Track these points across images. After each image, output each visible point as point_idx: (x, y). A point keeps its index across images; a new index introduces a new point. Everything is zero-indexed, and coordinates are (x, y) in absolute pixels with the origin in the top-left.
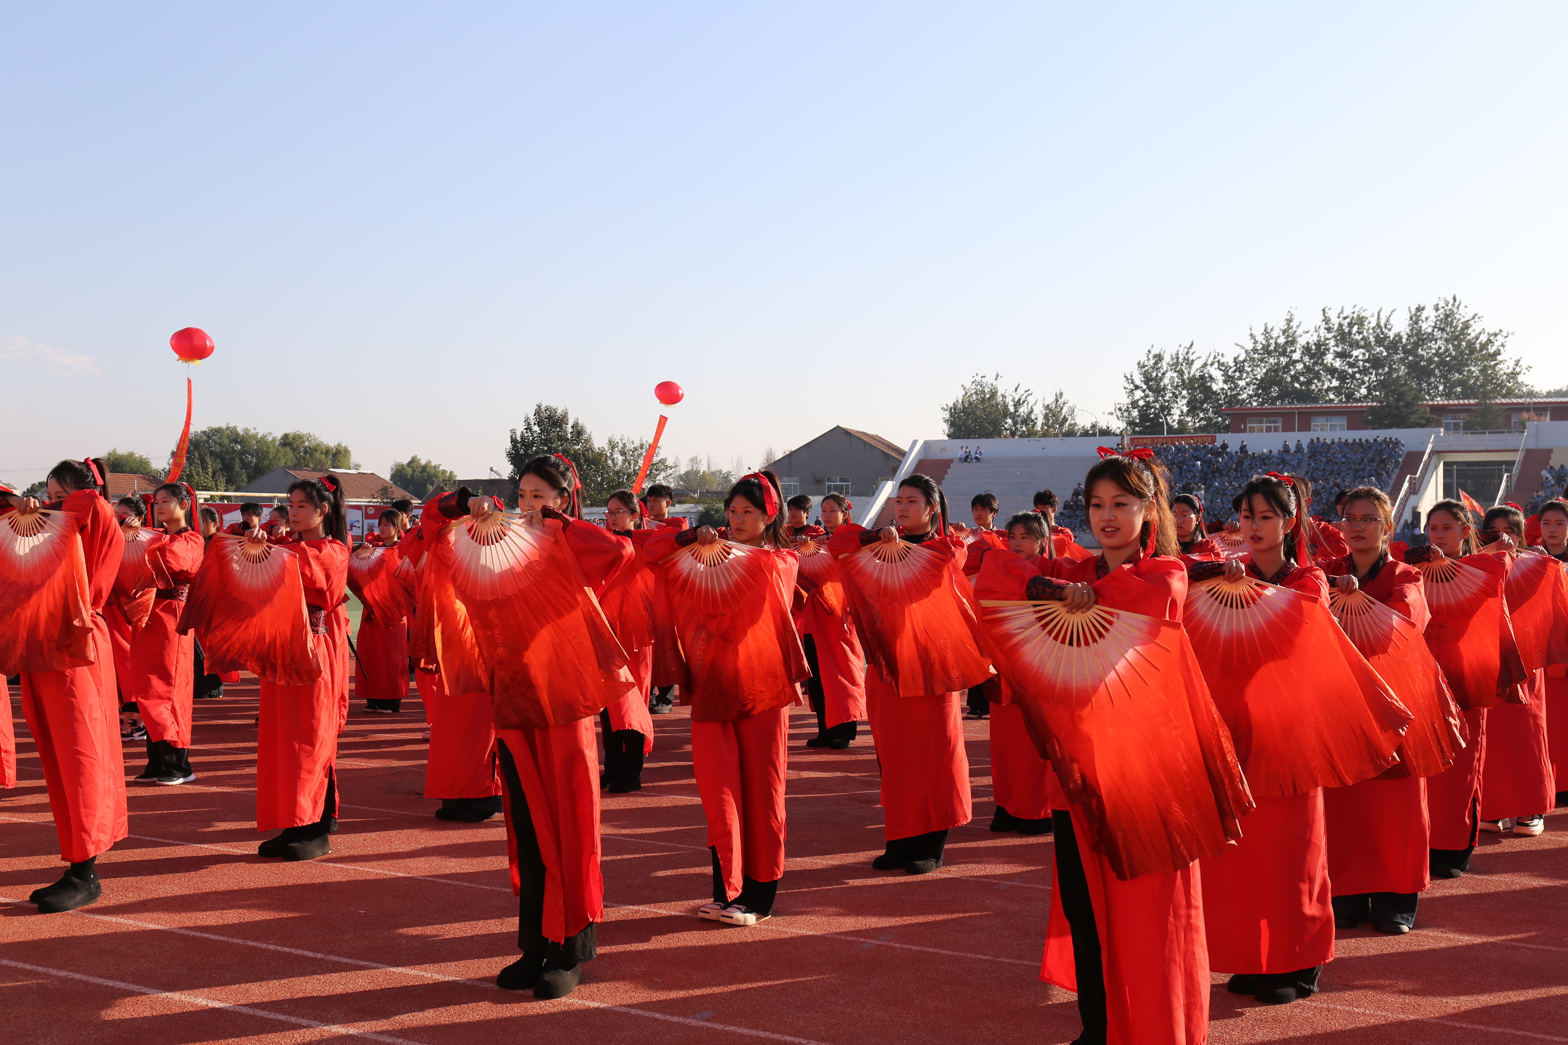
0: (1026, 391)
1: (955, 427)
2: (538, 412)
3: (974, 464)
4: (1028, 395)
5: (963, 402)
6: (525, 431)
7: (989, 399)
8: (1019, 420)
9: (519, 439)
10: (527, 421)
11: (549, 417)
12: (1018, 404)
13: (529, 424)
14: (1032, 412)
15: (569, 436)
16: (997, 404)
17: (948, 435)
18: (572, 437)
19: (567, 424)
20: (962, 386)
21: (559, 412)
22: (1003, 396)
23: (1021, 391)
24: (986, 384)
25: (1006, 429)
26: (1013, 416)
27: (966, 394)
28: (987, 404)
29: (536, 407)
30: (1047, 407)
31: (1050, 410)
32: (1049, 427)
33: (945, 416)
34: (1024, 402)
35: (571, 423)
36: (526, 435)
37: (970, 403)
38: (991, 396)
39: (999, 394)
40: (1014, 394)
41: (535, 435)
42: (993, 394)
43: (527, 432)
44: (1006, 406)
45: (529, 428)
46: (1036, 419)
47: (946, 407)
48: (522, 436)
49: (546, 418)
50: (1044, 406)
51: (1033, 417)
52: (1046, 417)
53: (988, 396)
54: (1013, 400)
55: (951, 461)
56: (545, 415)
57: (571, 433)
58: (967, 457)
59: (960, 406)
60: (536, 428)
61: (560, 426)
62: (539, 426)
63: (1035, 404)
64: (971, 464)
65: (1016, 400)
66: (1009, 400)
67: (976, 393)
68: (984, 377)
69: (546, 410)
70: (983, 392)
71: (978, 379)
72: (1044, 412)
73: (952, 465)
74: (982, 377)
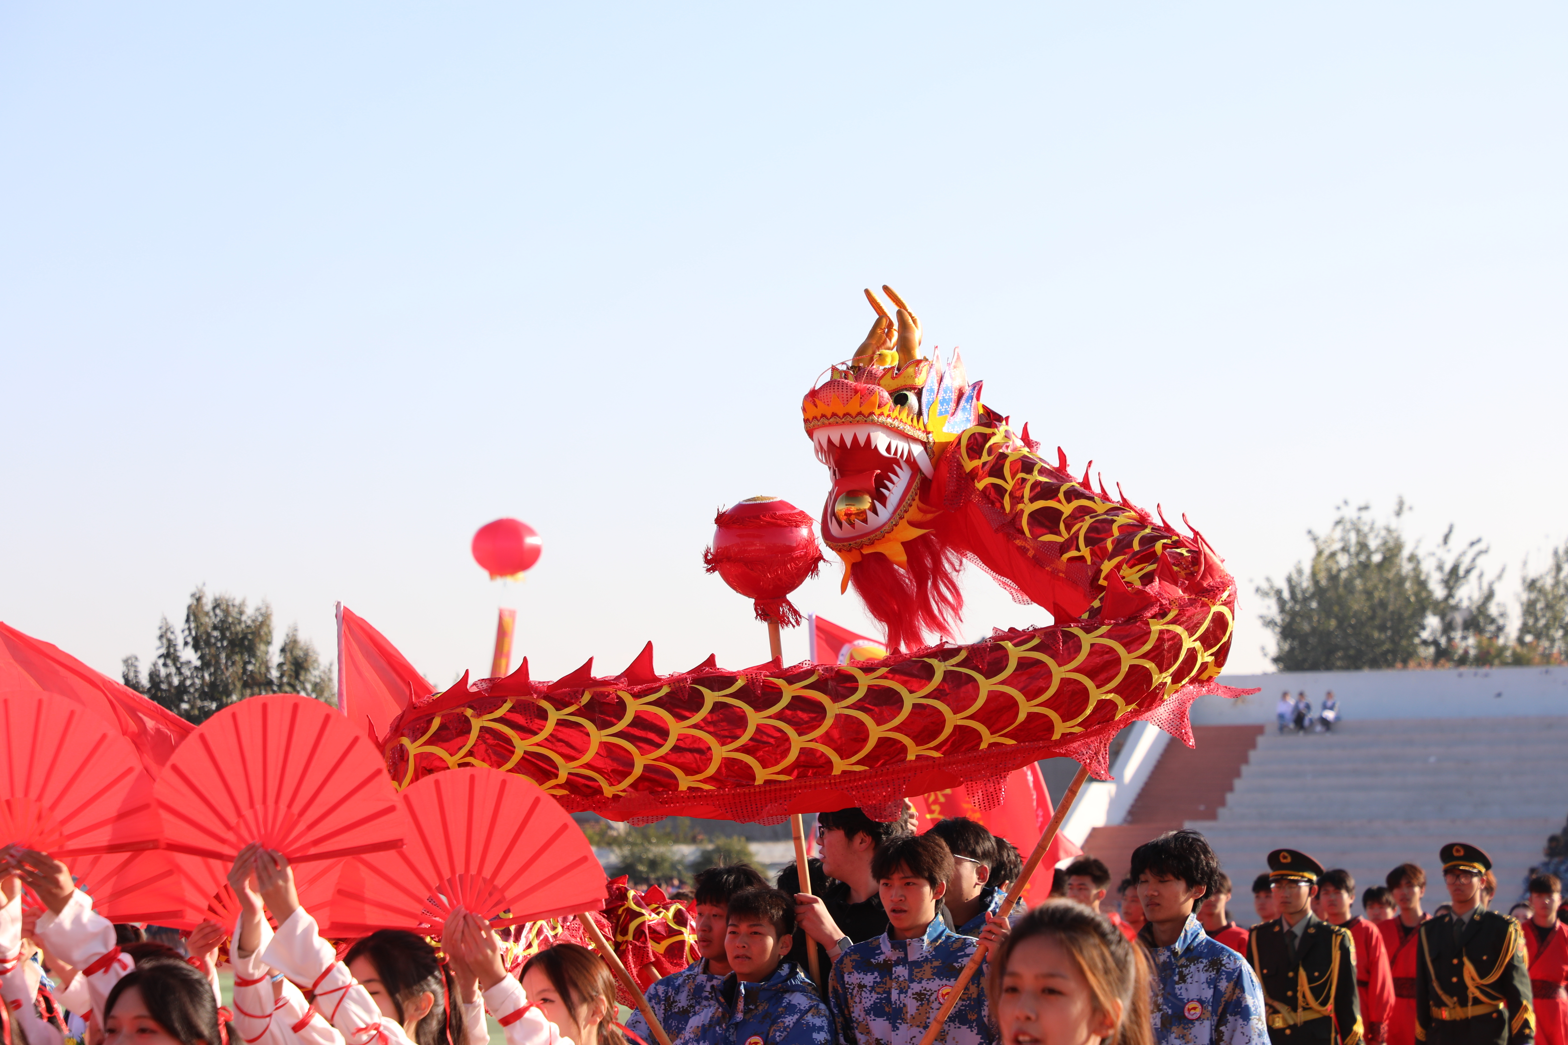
0: (1472, 544)
1: (1293, 638)
2: (194, 613)
3: (1319, 735)
4: (1480, 553)
5: (1314, 574)
6: (161, 662)
7: (1380, 565)
8: (1459, 618)
9: (145, 681)
10: (165, 636)
11: (222, 627)
12: (1453, 578)
13: (170, 644)
14: (1490, 596)
15: (274, 674)
16: (1401, 581)
17: (1276, 660)
18: (282, 676)
19: (269, 643)
20: (1310, 532)
21: (250, 611)
22: (1412, 558)
23: (1458, 544)
24: (1372, 529)
25: (1425, 643)
26: (1444, 609)
27: (1320, 553)
28: (1374, 578)
29: (189, 601)
30: (1532, 585)
31: (1541, 591)
32: (1538, 636)
33: (1264, 612)
34: (1468, 572)
35: (278, 640)
36: (163, 672)
37: (1333, 578)
38: (1385, 559)
39: (1406, 553)
40: (1441, 553)
41: (186, 672)
42: (1392, 552)
43: (165, 665)
44: (1422, 584)
45: (170, 655)
46: (1502, 615)
47: (1265, 586)
48: (154, 676)
49: (215, 628)
50: (1524, 580)
51: (1493, 610)
52: (1529, 609)
53: (1377, 558)
54: (1440, 568)
55: (1259, 730)
56: (209, 621)
57: (280, 665)
58: (1299, 719)
59: (1306, 583)
60: (189, 655)
61: (251, 650)
62: (196, 647)
63: (1500, 577)
64: (1311, 738)
65: (1448, 567)
66: (1428, 566)
67: (1345, 549)
68: (1366, 508)
69: (214, 608)
70: (1363, 546)
71: (1350, 513)
72: (1525, 597)
73: (1261, 740)
74: (1361, 509)
